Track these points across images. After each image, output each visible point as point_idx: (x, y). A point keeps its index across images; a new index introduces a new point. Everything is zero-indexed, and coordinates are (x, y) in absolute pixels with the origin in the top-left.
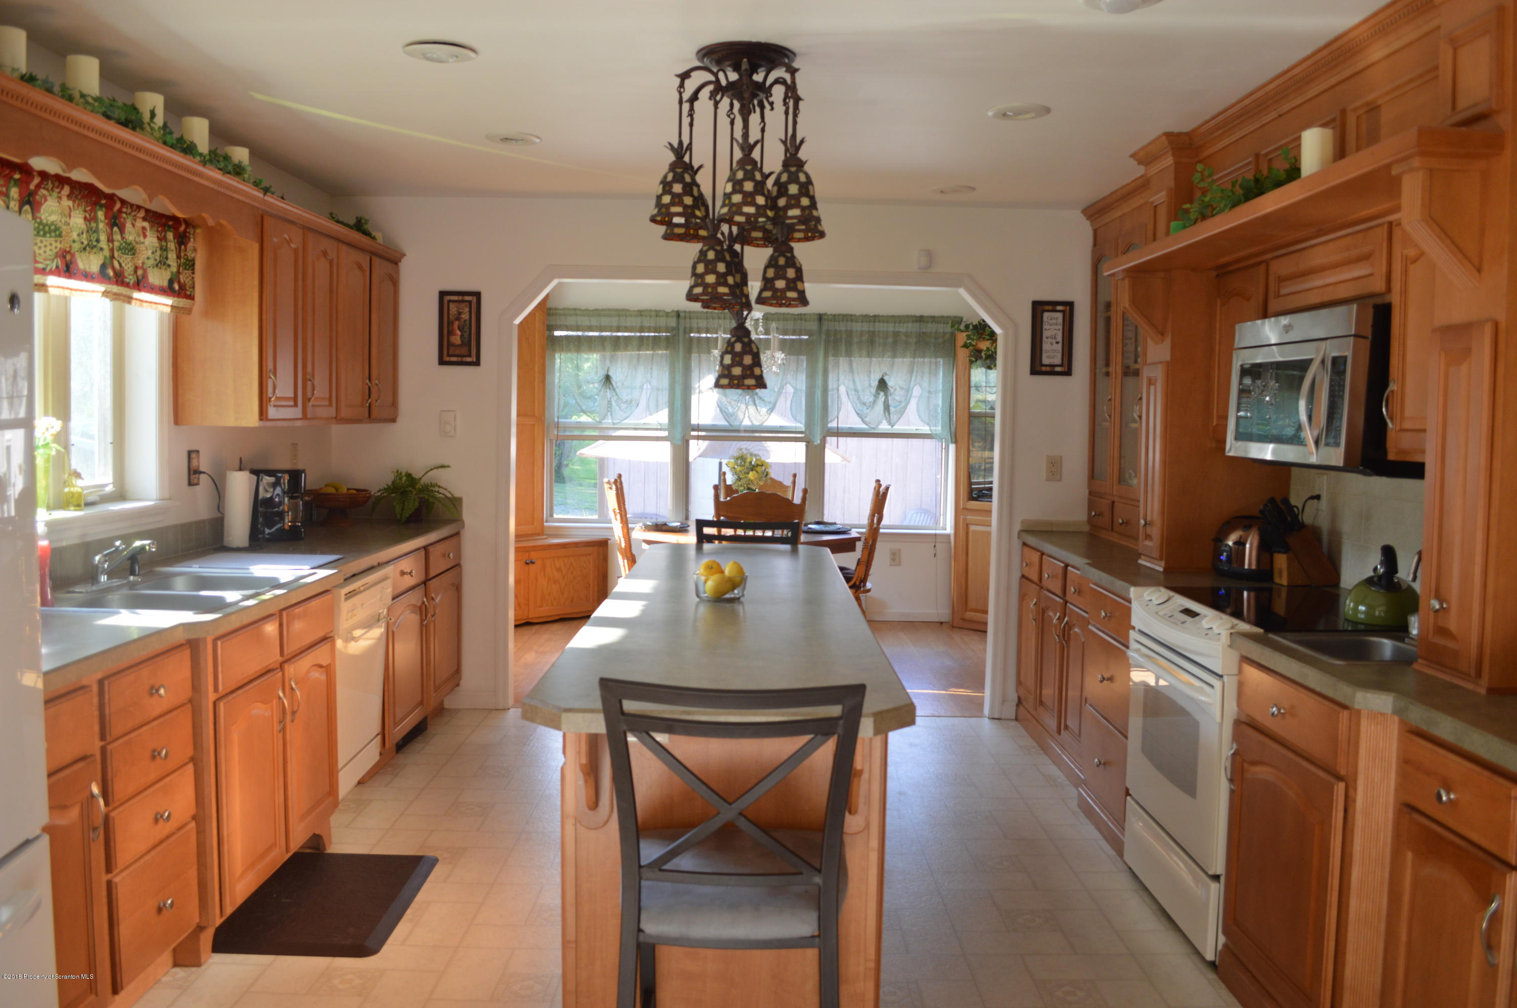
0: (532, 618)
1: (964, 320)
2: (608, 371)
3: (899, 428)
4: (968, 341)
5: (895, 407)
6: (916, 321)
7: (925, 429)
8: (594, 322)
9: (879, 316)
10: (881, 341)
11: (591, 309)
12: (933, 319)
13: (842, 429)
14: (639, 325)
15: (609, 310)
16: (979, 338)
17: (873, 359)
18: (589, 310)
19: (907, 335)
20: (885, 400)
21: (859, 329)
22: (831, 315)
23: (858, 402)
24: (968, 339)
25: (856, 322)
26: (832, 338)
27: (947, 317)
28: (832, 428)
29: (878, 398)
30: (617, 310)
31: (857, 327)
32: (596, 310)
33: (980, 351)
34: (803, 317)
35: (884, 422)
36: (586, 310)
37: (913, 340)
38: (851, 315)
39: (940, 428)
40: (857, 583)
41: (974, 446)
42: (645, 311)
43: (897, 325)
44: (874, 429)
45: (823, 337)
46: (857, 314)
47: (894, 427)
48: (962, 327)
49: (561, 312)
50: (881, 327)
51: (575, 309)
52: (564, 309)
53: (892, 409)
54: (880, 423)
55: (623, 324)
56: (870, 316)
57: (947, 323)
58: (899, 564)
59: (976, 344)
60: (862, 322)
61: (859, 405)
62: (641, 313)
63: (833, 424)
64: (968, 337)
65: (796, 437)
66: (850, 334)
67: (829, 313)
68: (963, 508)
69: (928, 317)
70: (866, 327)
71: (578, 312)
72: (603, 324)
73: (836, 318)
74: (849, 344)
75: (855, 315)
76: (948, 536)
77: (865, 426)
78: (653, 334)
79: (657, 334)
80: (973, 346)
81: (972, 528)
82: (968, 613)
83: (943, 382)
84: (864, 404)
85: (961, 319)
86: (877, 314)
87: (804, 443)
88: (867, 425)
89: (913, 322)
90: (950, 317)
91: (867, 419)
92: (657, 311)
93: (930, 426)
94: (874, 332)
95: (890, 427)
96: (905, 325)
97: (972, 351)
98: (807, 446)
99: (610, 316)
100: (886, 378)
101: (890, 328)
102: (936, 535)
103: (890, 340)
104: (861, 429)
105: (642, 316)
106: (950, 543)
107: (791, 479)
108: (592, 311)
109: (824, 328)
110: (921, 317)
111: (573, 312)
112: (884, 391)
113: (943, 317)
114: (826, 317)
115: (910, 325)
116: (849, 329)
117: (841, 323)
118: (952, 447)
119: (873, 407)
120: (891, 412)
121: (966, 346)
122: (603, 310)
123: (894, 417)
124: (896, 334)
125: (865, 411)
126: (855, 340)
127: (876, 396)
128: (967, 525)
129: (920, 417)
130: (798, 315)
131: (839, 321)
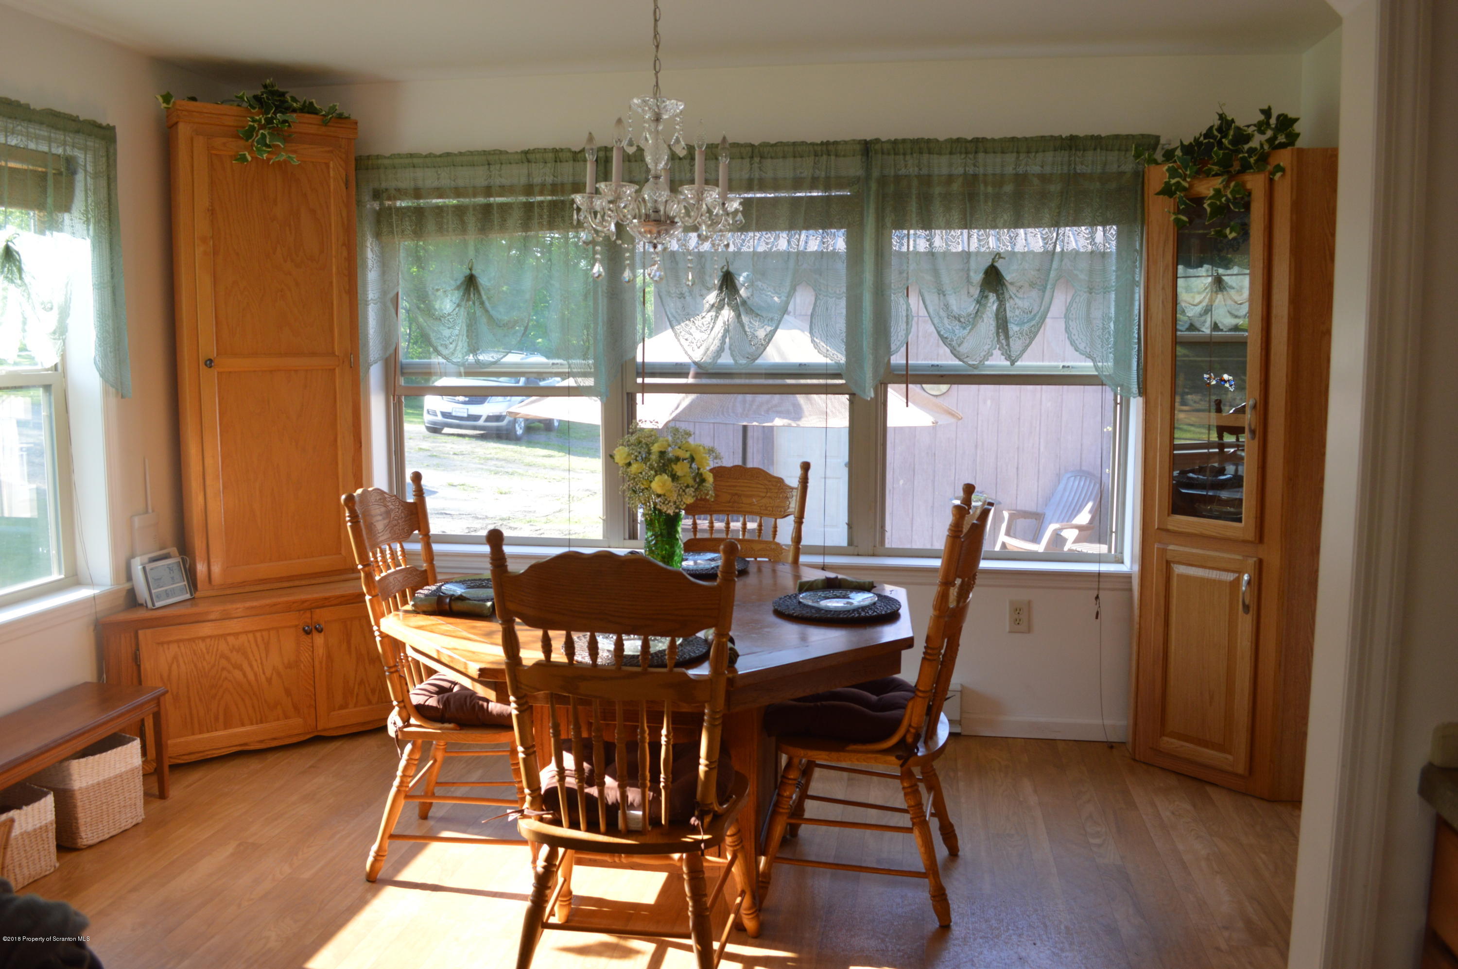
0: (325, 730)
1: (1163, 141)
2: (471, 269)
3: (1028, 363)
4: (1173, 181)
5: (1021, 324)
6: (1062, 148)
7: (1084, 366)
8: (445, 178)
9: (984, 140)
10: (990, 189)
11: (438, 153)
12: (1097, 143)
13: (917, 367)
14: (523, 181)
15: (471, 153)
16: (1199, 172)
17: (975, 232)
18: (435, 156)
19: (1044, 178)
20: (998, 310)
21: (945, 171)
22: (889, 141)
23: (943, 314)
24: (1172, 176)
25: (940, 154)
26: (891, 189)
27: (1127, 137)
28: (898, 367)
29: (985, 306)
30: (485, 153)
31: (941, 165)
32: (448, 154)
33: (1199, 200)
34: (831, 147)
35: (997, 353)
36: (429, 156)
37: (1055, 188)
38: (929, 141)
39: (1110, 364)
40: (910, 739)
41: (1184, 403)
42: (534, 151)
43: (1022, 156)
44: (974, 367)
45: (874, 186)
46: (941, 138)
47: (1018, 363)
48: (1159, 156)
49: (386, 162)
50: (990, 164)
51: (411, 156)
52: (393, 156)
53: (1013, 328)
54: (989, 355)
55: (497, 181)
56: (966, 141)
57: (1127, 150)
58: (1029, 630)
59: (1191, 185)
60: (951, 153)
61: (946, 321)
62: (527, 156)
63: (898, 359)
64: (1173, 173)
65: (827, 385)
66: (926, 181)
67: (884, 139)
68: (1158, 529)
69: (1086, 138)
70: (958, 166)
71: (415, 161)
72: (461, 183)
73: (898, 147)
74: (925, 201)
75: (937, 141)
76: (1126, 578)
77: (957, 362)
78: (549, 198)
79: (554, 198)
80: (1185, 189)
81: (1180, 569)
82: (1165, 739)
83: (1118, 269)
84: (958, 318)
85: (1157, 138)
86: (980, 136)
87: (847, 396)
88: (960, 360)
89: (1055, 150)
90: (1133, 136)
91: (963, 349)
92: (555, 151)
93: (1094, 360)
94: (975, 176)
95: (1008, 363)
96: (1040, 156)
97: (1182, 201)
98: (851, 402)
99: (473, 165)
100: (999, 265)
101: (1008, 165)
102: (1099, 575)
103: (1009, 188)
104: (955, 366)
105: (529, 161)
106: (1130, 590)
107: (798, 472)
108: (440, 156)
109: (876, 173)
110: (1073, 138)
111: (407, 161)
112: (996, 291)
113: (1117, 137)
114: (878, 147)
115: (1049, 156)
116: (924, 171)
117: (908, 157)
118: (1136, 405)
119: (974, 325)
120: (1011, 333)
121: (1167, 191)
122: (461, 154)
123: (1016, 345)
124: (1021, 179)
125: (961, 333)
126: (937, 190)
127: (981, 301)
128: (1168, 563)
129: (1073, 343)
130: (822, 143)
131: (904, 154)
